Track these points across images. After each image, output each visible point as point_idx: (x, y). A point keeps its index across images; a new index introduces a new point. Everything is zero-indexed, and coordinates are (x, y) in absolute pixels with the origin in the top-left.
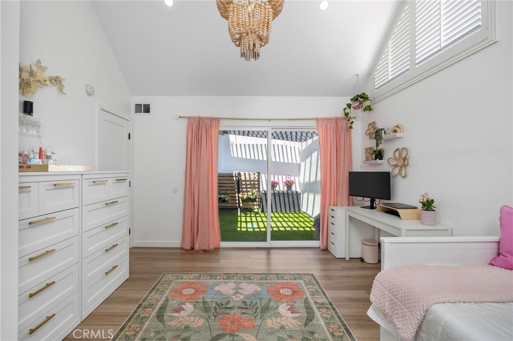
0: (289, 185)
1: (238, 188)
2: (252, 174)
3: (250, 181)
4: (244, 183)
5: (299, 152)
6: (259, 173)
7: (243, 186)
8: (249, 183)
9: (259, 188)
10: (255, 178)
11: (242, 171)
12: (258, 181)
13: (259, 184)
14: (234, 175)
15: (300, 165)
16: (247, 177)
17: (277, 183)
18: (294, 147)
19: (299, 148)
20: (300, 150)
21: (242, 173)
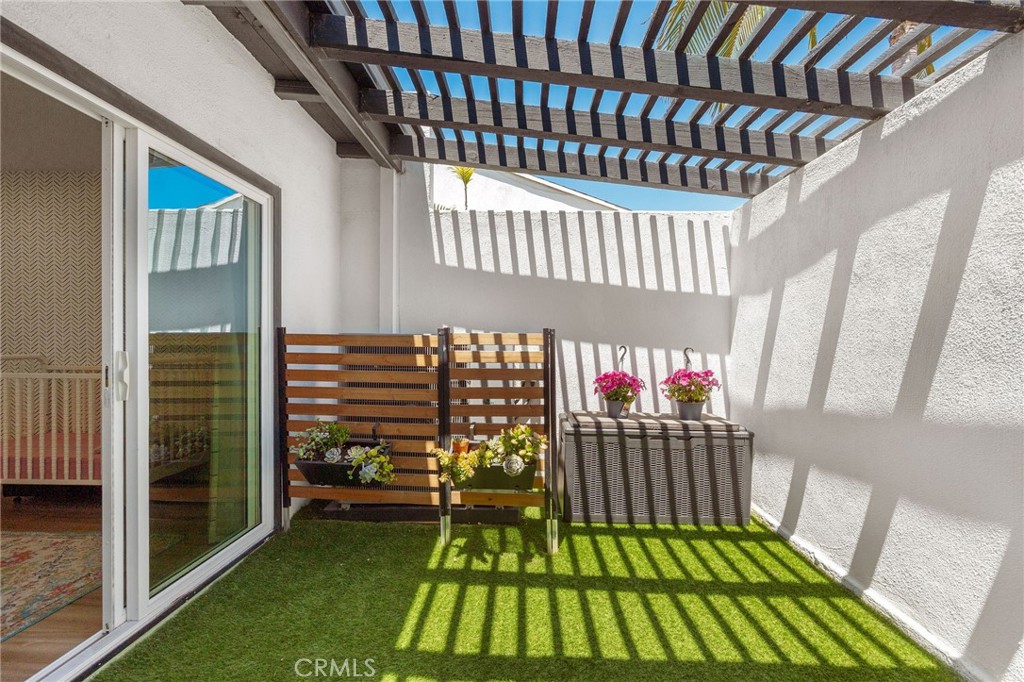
0: (689, 390)
1: (444, 411)
2: (510, 339)
3: (505, 373)
4: (475, 384)
5: (729, 249)
6: (549, 338)
7: (472, 402)
8: (498, 384)
9: (549, 410)
10: (525, 357)
11: (460, 325)
12: (548, 373)
13: (549, 393)
14: (418, 342)
15: (730, 305)
16: (489, 353)
17: (635, 384)
18: (706, 223)
19: (725, 229)
20: (735, 242)
21: (460, 334)
